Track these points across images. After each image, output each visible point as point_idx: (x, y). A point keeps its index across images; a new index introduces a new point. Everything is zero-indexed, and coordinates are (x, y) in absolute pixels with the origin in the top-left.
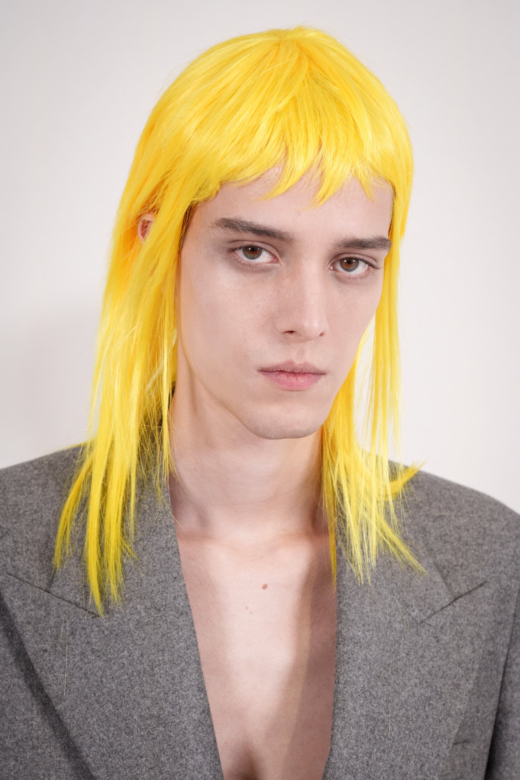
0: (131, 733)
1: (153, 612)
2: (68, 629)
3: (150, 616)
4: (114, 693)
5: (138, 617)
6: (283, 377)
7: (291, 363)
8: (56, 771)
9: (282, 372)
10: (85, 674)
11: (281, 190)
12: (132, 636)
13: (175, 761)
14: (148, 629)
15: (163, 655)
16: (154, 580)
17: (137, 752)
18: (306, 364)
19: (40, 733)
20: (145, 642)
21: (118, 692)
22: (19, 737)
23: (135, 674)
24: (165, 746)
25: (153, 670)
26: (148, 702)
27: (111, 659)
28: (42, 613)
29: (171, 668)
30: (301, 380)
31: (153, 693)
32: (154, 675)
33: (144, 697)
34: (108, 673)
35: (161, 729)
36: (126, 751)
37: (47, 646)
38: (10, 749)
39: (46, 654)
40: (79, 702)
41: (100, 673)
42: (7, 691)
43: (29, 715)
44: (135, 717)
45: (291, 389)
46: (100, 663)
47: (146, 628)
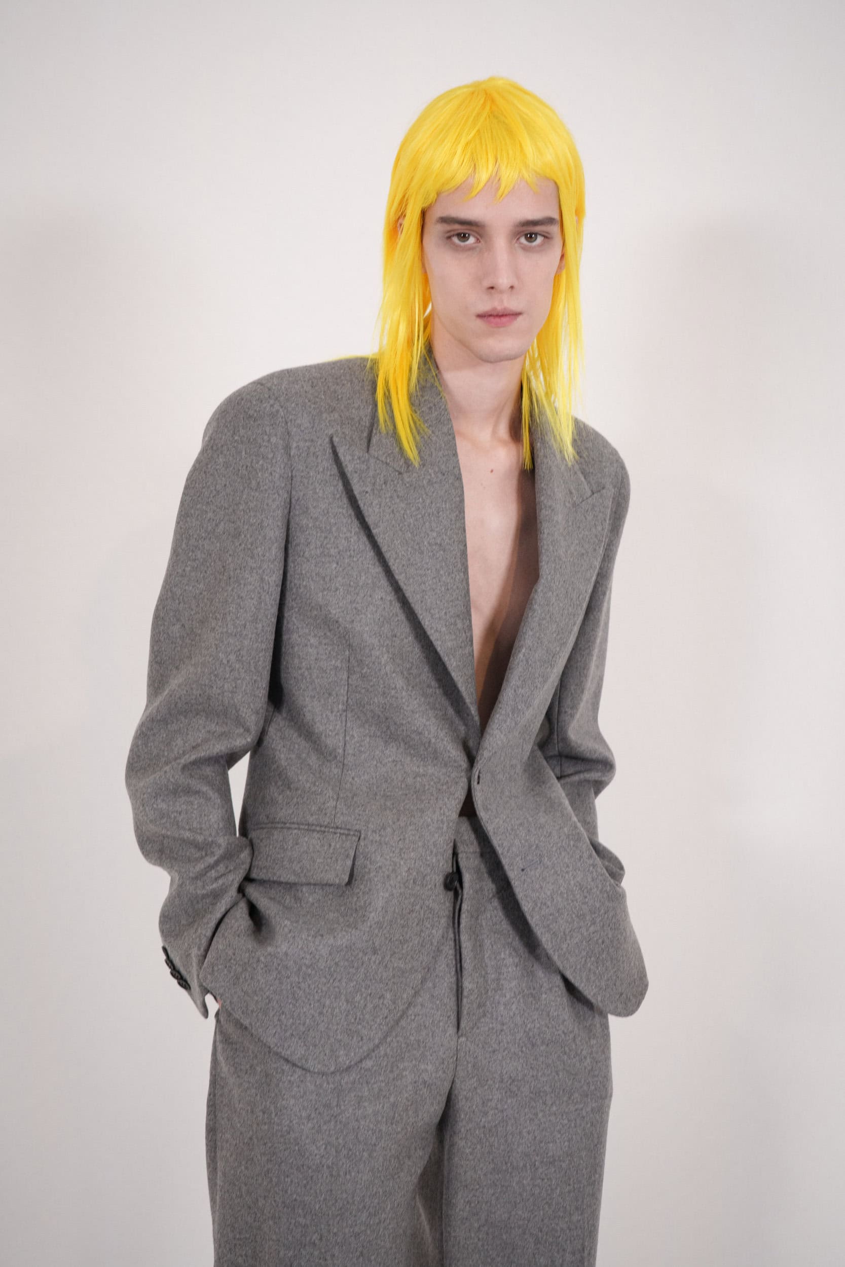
0: (422, 553)
1: (440, 475)
2: (382, 480)
3: (437, 477)
4: (412, 526)
5: (429, 477)
6: (492, 319)
7: (495, 309)
8: (365, 574)
9: (491, 315)
10: (393, 511)
11: (474, 194)
12: (425, 489)
13: (449, 574)
14: (436, 486)
15: (445, 504)
16: (440, 454)
17: (425, 566)
18: (505, 309)
19: (356, 547)
20: (434, 495)
21: (414, 525)
22: (341, 548)
23: (426, 515)
24: (444, 564)
25: (438, 513)
26: (435, 534)
27: (410, 504)
28: (364, 467)
29: (450, 514)
30: (504, 320)
31: (438, 529)
32: (439, 517)
33: (432, 530)
34: (408, 512)
35: (442, 552)
36: (419, 564)
37: (368, 489)
38: (333, 556)
39: (368, 495)
40: (388, 529)
41: (402, 512)
42: (334, 517)
43: (348, 535)
44: (426, 543)
45: (498, 326)
46: (403, 505)
47: (435, 485)
